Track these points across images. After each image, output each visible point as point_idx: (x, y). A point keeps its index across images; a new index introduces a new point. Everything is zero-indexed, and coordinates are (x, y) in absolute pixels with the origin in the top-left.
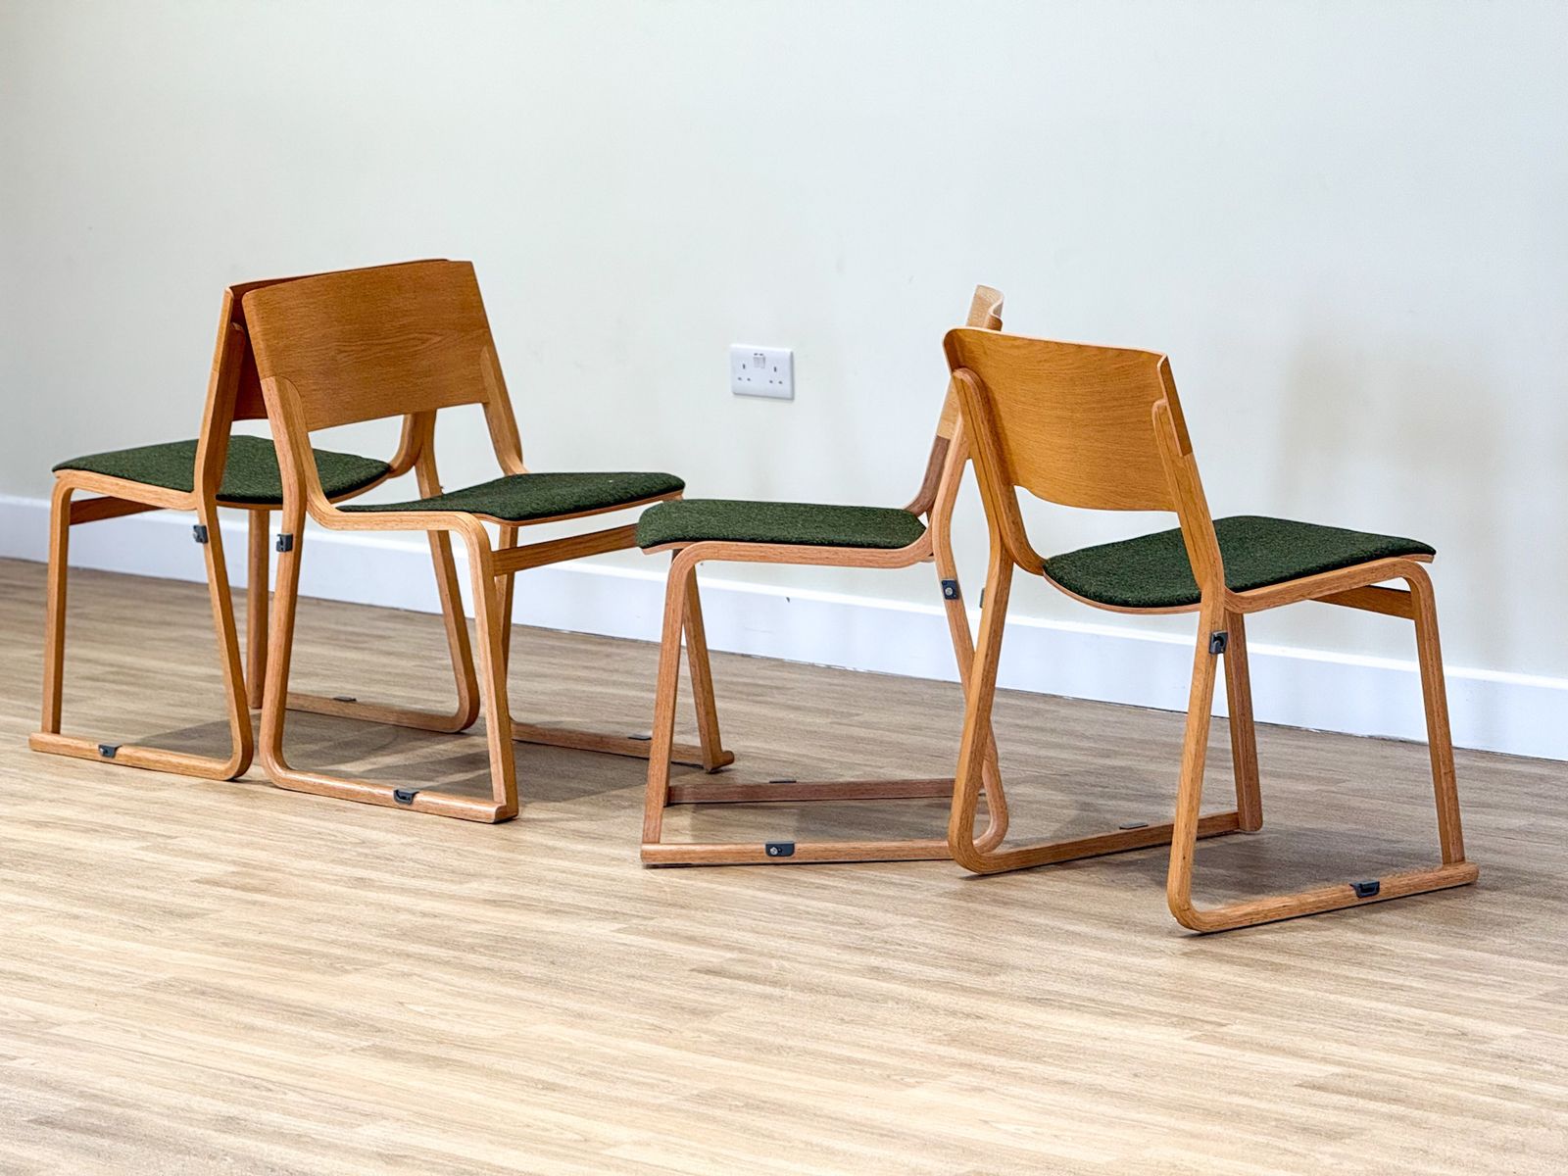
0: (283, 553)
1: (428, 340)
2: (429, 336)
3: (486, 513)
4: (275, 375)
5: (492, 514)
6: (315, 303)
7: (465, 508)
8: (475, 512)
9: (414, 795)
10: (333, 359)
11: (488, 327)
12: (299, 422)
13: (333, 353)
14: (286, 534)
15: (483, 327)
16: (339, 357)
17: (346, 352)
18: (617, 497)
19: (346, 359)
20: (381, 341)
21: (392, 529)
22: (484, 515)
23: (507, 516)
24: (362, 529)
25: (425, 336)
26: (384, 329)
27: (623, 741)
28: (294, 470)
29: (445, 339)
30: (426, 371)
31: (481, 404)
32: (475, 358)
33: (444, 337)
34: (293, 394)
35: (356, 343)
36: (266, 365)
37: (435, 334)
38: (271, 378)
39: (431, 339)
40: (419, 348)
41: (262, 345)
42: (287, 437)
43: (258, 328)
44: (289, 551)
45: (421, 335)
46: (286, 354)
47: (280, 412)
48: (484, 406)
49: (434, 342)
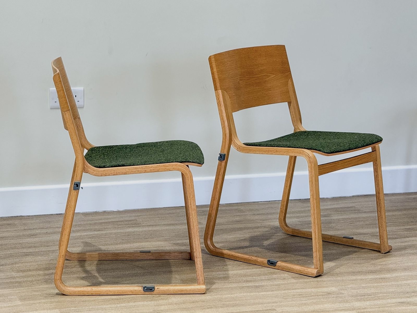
0: (220, 161)
1: (270, 76)
5: (319, 151)
7: (306, 147)
8: (311, 149)
9: (277, 262)
12: (230, 110)
13: (239, 81)
16: (241, 82)
17: (242, 80)
20: (254, 76)
21: (272, 154)
22: (315, 151)
24: (257, 153)
25: (269, 74)
26: (255, 71)
27: (340, 238)
28: (228, 127)
29: (276, 76)
30: (269, 88)
31: (287, 103)
32: (286, 84)
33: (275, 75)
34: (227, 97)
35: (246, 77)
36: (218, 85)
37: (273, 74)
38: (220, 90)
39: (271, 76)
40: (267, 79)
41: (216, 77)
42: (225, 114)
43: (215, 70)
44: (224, 161)
45: (267, 74)
46: (225, 81)
47: (223, 104)
48: (288, 103)
49: (272, 77)
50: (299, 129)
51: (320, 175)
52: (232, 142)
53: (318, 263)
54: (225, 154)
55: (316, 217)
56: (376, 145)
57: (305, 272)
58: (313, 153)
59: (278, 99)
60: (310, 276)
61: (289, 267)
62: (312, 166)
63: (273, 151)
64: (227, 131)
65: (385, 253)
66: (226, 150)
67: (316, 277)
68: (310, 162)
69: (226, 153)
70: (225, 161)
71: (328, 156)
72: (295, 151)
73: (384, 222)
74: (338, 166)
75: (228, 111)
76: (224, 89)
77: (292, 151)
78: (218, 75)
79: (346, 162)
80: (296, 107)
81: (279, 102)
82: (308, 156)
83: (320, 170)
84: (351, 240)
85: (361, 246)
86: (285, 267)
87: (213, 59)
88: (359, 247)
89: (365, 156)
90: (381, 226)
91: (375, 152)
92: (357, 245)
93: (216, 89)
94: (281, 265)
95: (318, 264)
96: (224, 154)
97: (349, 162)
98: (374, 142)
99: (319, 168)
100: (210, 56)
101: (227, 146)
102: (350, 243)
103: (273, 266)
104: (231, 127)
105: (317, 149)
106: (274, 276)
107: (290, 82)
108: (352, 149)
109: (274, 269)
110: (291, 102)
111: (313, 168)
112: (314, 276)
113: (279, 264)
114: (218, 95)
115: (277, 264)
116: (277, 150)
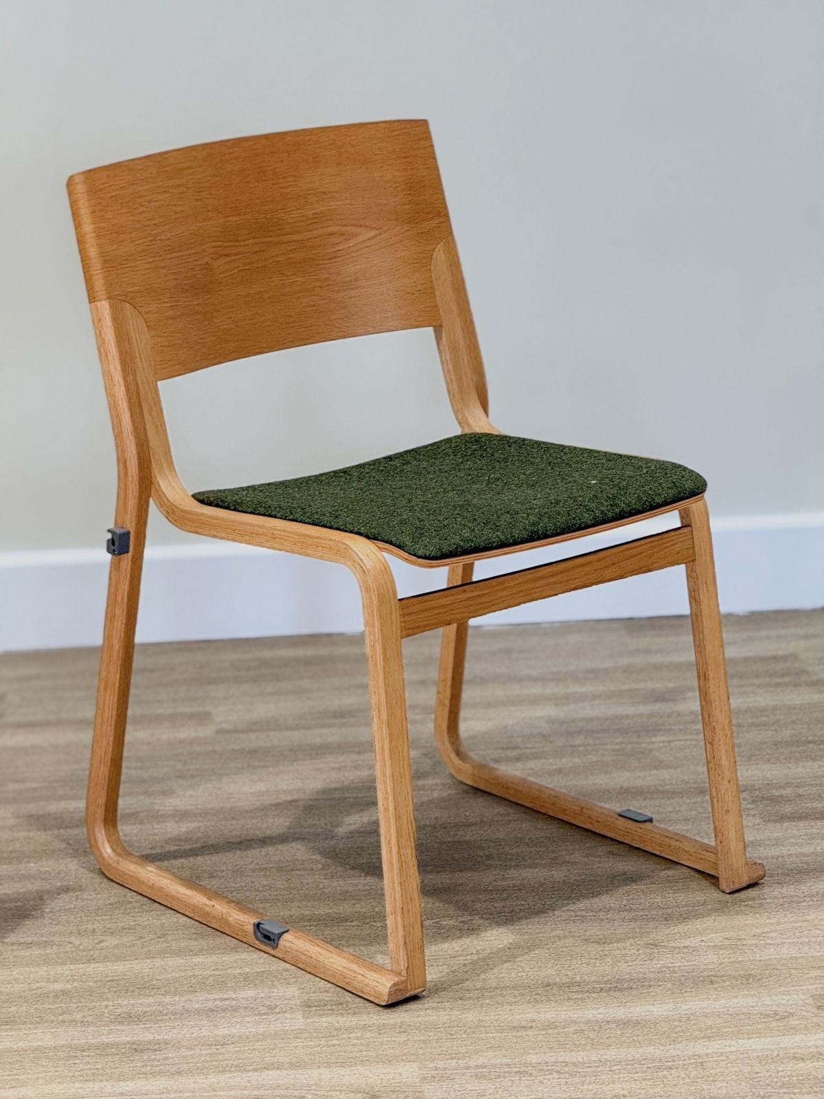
0: (115, 557)
1: (355, 235)
2: (355, 230)
3: (391, 543)
4: (109, 298)
5: (399, 547)
6: (180, 185)
7: (363, 530)
8: (377, 539)
9: (281, 935)
10: (207, 267)
11: (447, 216)
12: (143, 369)
13: (207, 259)
14: (118, 531)
15: (439, 215)
16: (215, 264)
17: (227, 255)
18: (598, 513)
19: (228, 267)
20: (284, 239)
22: (387, 546)
23: (420, 553)
25: (349, 229)
26: (290, 221)
27: (609, 819)
28: (132, 438)
29: (380, 234)
30: (351, 281)
31: (431, 329)
32: (425, 261)
33: (377, 232)
34: (136, 325)
35: (246, 242)
36: (99, 283)
37: (366, 227)
38: (103, 302)
39: (360, 234)
40: (345, 246)
41: (93, 252)
42: (123, 389)
43: (88, 228)
44: (125, 555)
45: (344, 229)
46: (129, 265)
47: (115, 353)
48: (436, 332)
49: (364, 238)
50: (469, 425)
51: (408, 636)
52: (153, 491)
53: (401, 954)
54: (129, 533)
55: (389, 791)
56: (693, 505)
57: (357, 985)
58: (384, 554)
59: (387, 317)
60: (370, 999)
61: (313, 956)
62: (372, 602)
63: (263, 534)
64: (132, 452)
65: (730, 893)
66: (129, 516)
67: (391, 1006)
68: (368, 590)
69: (131, 527)
70: (130, 554)
71: (431, 567)
72: (323, 541)
73: (725, 782)
74: (505, 593)
75: (135, 379)
76: (123, 298)
77: (316, 540)
78: (98, 245)
79: (543, 577)
80: (462, 343)
81: (392, 328)
82: (361, 567)
83: (407, 618)
84: (639, 830)
85: (669, 854)
86: (303, 957)
87: (81, 188)
88: (663, 855)
89: (636, 547)
90: (717, 794)
91: (689, 529)
92: (658, 850)
93: (92, 298)
94: (292, 945)
95: (402, 959)
96: (125, 530)
97: (553, 575)
98: (658, 500)
99: (406, 611)
100: (71, 178)
101: (132, 503)
102: (637, 838)
103: (269, 945)
104: (147, 437)
105: (394, 539)
106: (243, 994)
107: (440, 255)
108: (546, 536)
109: (274, 956)
110: (441, 326)
111: (375, 613)
112: (384, 1004)
113: (290, 941)
114: (100, 320)
115: (282, 943)
116: (275, 532)
